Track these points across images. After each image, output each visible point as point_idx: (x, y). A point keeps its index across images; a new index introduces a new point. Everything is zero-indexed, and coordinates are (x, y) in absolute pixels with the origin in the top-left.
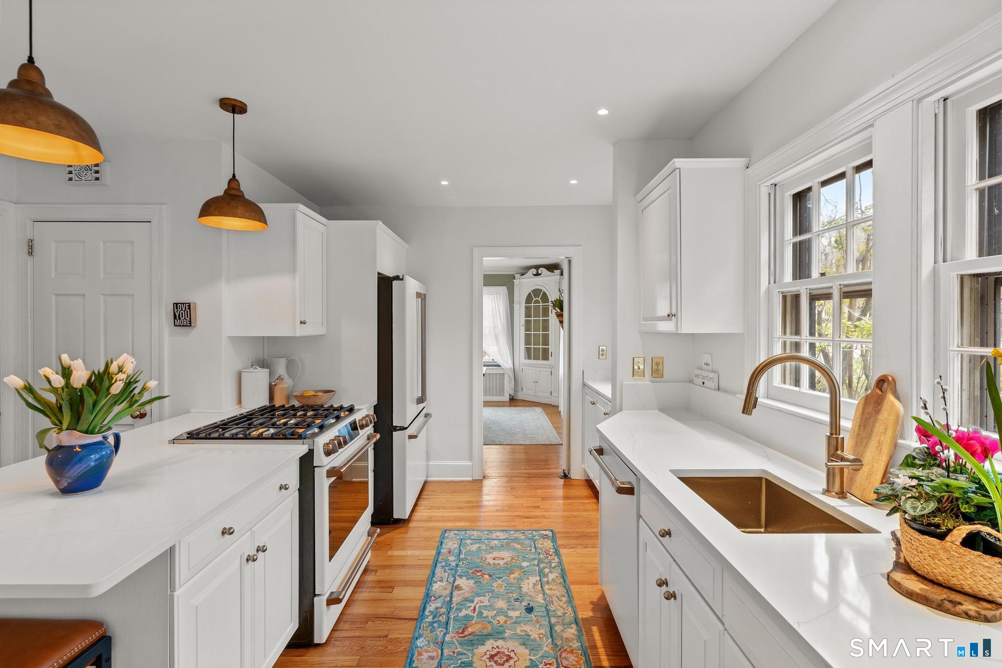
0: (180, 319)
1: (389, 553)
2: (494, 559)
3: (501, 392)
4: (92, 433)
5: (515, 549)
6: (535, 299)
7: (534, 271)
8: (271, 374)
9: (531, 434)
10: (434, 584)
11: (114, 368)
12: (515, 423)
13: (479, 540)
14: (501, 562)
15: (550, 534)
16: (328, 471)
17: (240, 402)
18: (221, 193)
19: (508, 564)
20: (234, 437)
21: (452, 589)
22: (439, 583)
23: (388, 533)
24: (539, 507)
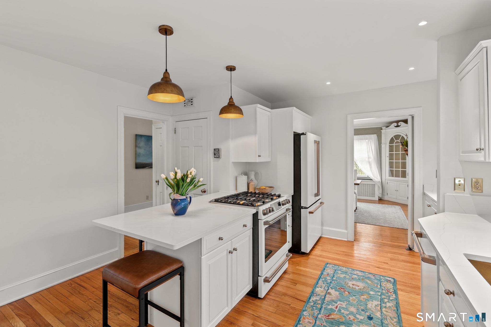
0: (216, 155)
1: (297, 267)
2: (353, 285)
3: (373, 195)
4: (183, 195)
5: (367, 283)
6: (396, 141)
7: (396, 124)
8: (248, 178)
9: (390, 221)
10: (317, 288)
11: (189, 173)
12: (380, 213)
13: (346, 273)
14: (357, 288)
15: (392, 280)
16: (264, 222)
17: (236, 189)
18: (227, 104)
19: (361, 290)
20: (230, 203)
21: (326, 293)
22: (320, 288)
23: (298, 258)
24: (387, 263)
